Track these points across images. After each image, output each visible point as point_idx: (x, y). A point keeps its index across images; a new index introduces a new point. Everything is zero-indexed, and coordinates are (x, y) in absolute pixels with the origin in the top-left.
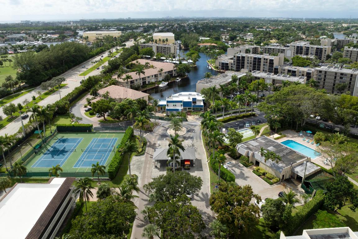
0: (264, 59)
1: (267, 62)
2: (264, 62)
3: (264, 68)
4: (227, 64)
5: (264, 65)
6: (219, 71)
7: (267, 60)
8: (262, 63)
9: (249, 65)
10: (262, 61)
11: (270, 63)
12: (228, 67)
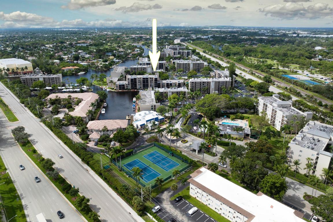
0: (150, 78)
1: (152, 80)
2: (151, 80)
3: (151, 84)
4: (124, 85)
5: (151, 82)
6: (117, 91)
7: (152, 78)
8: (149, 81)
9: (139, 84)
10: (149, 80)
11: (155, 81)
12: (124, 87)
